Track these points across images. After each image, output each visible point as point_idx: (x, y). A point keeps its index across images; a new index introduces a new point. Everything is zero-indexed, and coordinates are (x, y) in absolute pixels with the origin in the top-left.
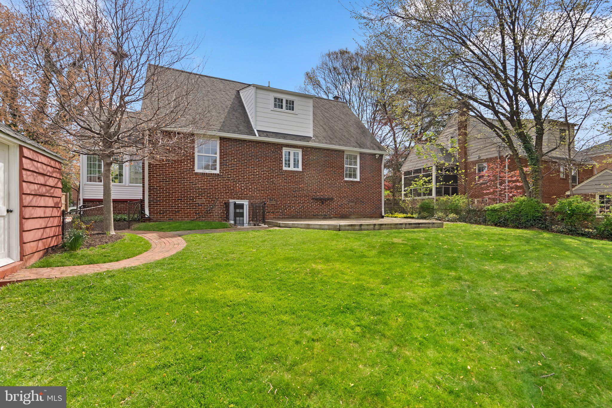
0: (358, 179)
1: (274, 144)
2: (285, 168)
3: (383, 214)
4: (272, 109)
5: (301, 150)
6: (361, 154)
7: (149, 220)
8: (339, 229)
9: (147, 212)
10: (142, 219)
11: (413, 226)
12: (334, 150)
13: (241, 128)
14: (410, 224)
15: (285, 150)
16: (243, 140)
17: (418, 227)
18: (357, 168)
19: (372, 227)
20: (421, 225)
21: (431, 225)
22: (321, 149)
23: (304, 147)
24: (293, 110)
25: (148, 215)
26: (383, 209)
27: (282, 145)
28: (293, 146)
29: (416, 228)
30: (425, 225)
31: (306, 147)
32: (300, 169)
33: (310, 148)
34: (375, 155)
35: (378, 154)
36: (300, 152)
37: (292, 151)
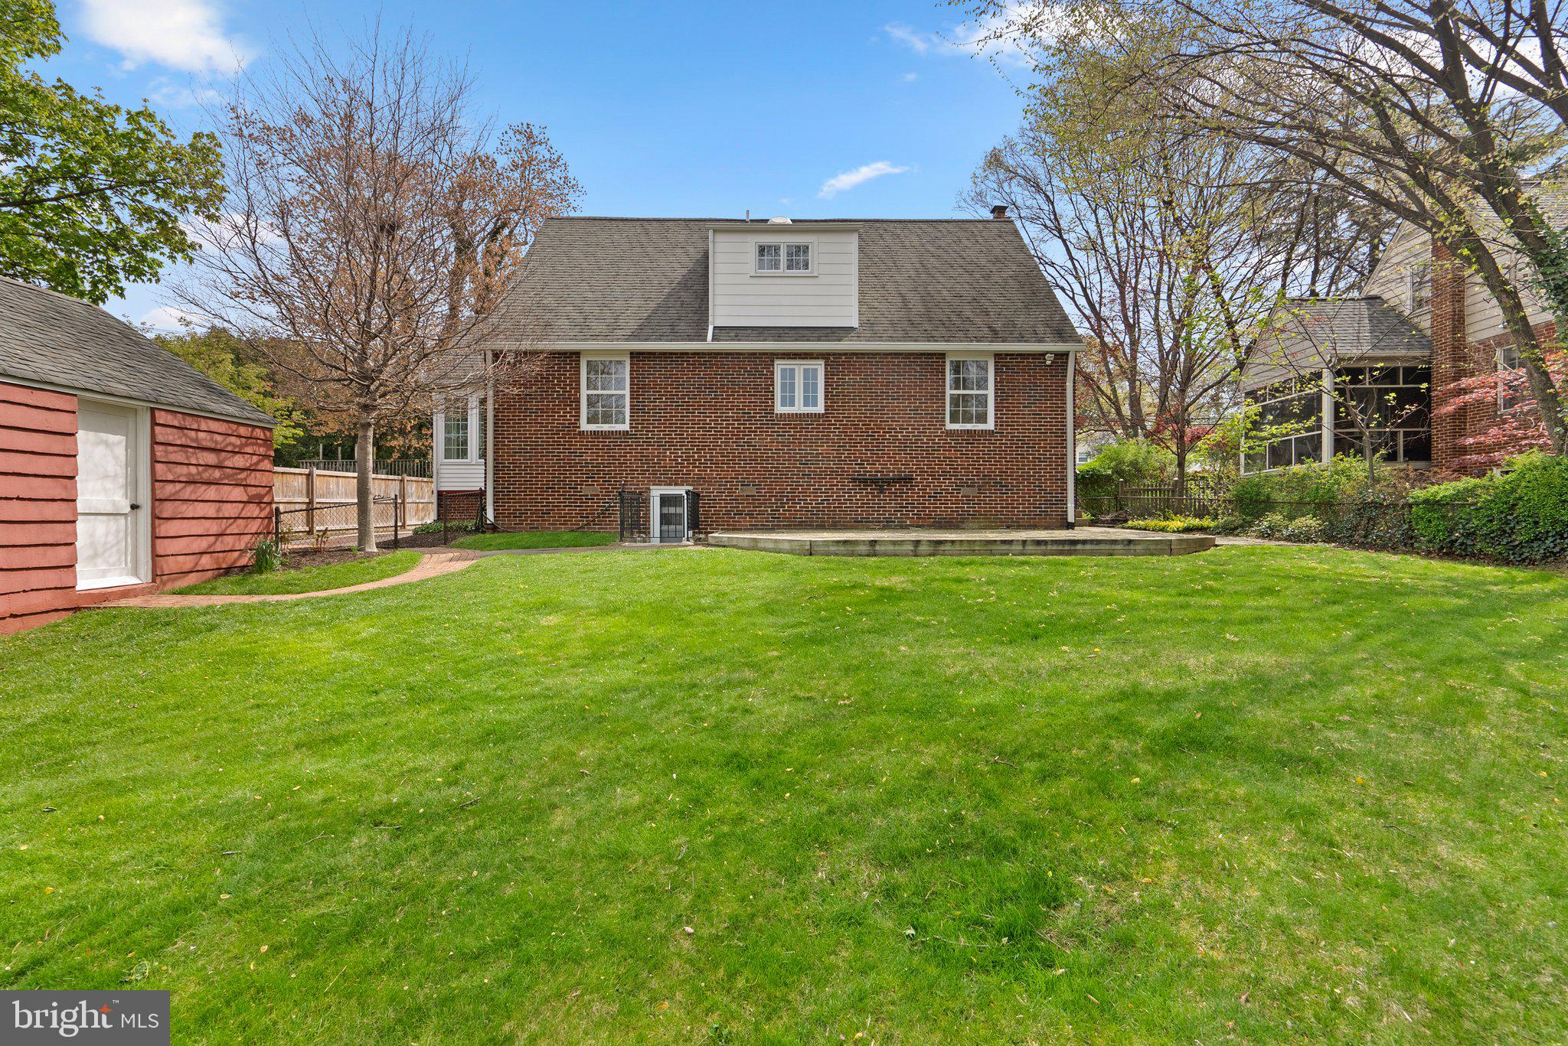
0: (990, 425)
1: (753, 355)
2: (780, 409)
3: (1071, 519)
4: (753, 274)
5: (822, 362)
6: (998, 356)
7: (494, 528)
8: (811, 550)
9: (490, 515)
10: (481, 528)
11: (1049, 547)
12: (913, 354)
13: (682, 326)
14: (1038, 543)
15: (779, 366)
16: (682, 354)
17: (1070, 553)
18: (986, 396)
19: (911, 547)
20: (1079, 547)
21: (1118, 547)
22: (877, 354)
23: (829, 354)
24: (806, 266)
25: (492, 519)
26: (1071, 505)
27: (772, 354)
28: (800, 354)
29: (1061, 553)
30: (1097, 547)
31: (834, 354)
32: (820, 409)
33: (845, 354)
34: (1043, 354)
35: (1051, 353)
36: (820, 366)
37: (799, 367)
